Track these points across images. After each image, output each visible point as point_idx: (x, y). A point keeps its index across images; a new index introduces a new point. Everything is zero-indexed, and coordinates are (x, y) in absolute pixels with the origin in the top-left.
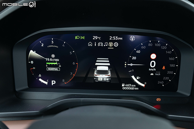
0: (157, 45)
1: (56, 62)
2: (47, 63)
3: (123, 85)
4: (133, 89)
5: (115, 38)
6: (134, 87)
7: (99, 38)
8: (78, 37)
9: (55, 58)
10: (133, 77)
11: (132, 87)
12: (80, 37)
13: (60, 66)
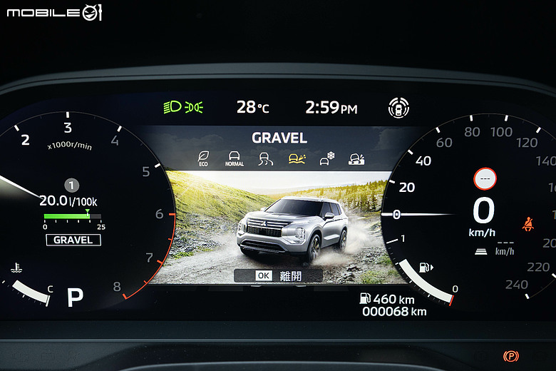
0: (500, 133)
1: (88, 210)
2: (47, 216)
3: (363, 300)
4: (404, 313)
6: (409, 306)
7: (263, 107)
8: (175, 106)
9: (80, 194)
10: (405, 265)
11: (402, 305)
12: (184, 105)
13: (101, 227)
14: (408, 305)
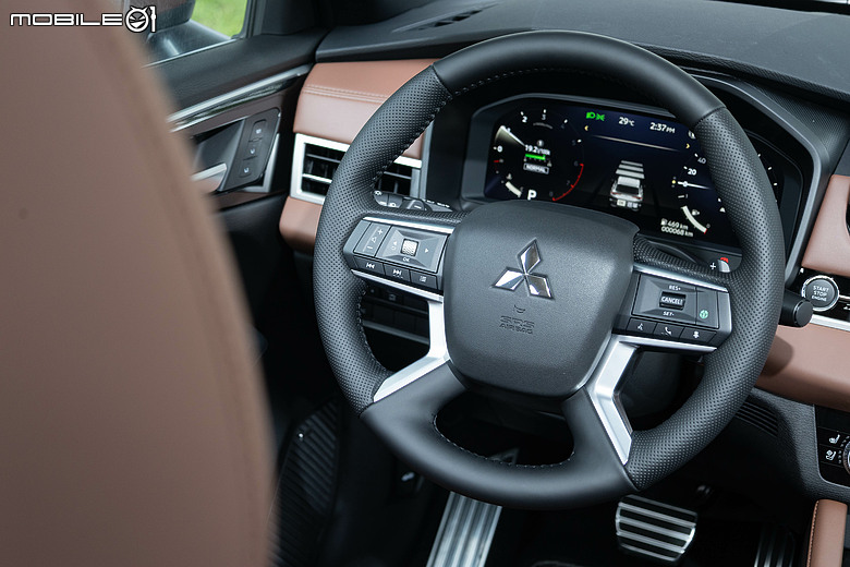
1: (545, 156)
2: (527, 155)
3: (663, 223)
4: (682, 233)
5: (662, 126)
6: (685, 230)
7: (632, 123)
8: (592, 115)
9: (544, 147)
10: (685, 209)
11: (681, 229)
12: (596, 115)
13: (550, 165)
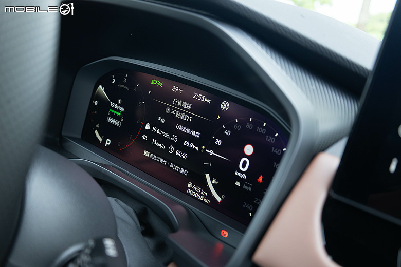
0: (260, 131)
1: (120, 112)
2: (111, 110)
3: (189, 186)
4: (201, 198)
5: (202, 97)
7: (180, 91)
8: (155, 82)
9: (121, 105)
10: (208, 176)
11: (202, 195)
12: (158, 82)
13: (122, 120)
14: (203, 195)
